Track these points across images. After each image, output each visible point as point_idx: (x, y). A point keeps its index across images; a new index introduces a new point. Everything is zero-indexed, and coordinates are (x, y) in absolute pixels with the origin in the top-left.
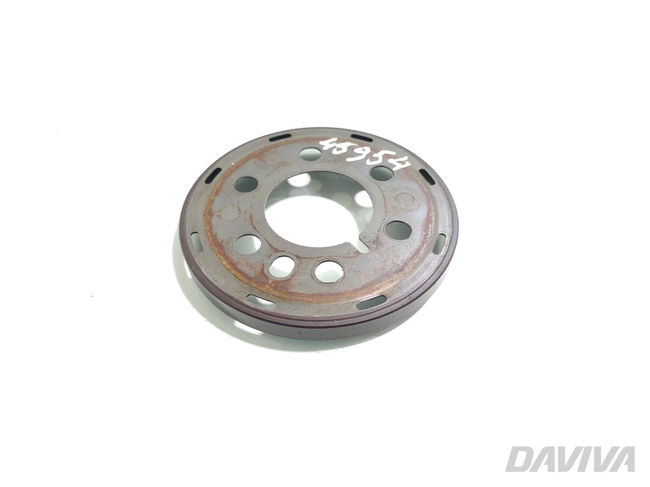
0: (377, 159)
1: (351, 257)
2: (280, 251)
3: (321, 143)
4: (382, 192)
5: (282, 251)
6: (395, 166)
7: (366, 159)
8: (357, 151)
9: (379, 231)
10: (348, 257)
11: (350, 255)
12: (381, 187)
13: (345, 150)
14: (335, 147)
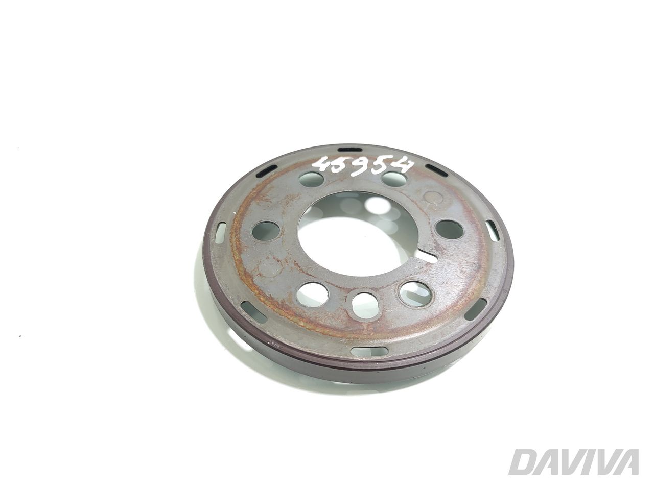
0: (380, 166)
3: (314, 165)
6: (401, 168)
7: (369, 169)
8: (355, 163)
13: (343, 166)
14: (331, 166)
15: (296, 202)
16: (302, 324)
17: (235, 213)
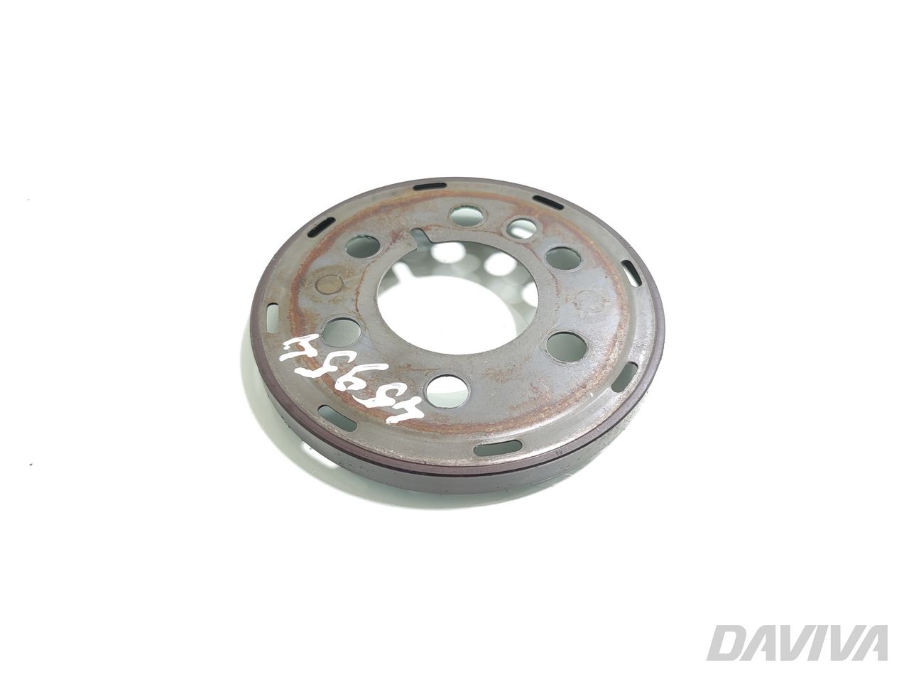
0: (334, 362)
1: (436, 226)
2: (523, 244)
3: (419, 415)
4: (357, 301)
5: (519, 243)
6: (312, 343)
7: (354, 364)
8: (360, 384)
9: (388, 249)
10: (440, 226)
11: (436, 228)
12: (353, 308)
13: (382, 390)
14: (398, 400)
15: (498, 367)
16: (592, 242)
17: (592, 394)
